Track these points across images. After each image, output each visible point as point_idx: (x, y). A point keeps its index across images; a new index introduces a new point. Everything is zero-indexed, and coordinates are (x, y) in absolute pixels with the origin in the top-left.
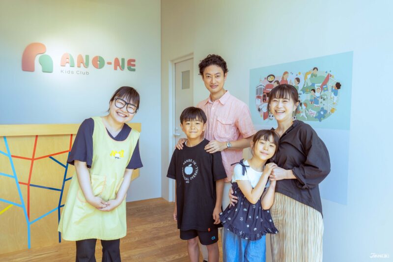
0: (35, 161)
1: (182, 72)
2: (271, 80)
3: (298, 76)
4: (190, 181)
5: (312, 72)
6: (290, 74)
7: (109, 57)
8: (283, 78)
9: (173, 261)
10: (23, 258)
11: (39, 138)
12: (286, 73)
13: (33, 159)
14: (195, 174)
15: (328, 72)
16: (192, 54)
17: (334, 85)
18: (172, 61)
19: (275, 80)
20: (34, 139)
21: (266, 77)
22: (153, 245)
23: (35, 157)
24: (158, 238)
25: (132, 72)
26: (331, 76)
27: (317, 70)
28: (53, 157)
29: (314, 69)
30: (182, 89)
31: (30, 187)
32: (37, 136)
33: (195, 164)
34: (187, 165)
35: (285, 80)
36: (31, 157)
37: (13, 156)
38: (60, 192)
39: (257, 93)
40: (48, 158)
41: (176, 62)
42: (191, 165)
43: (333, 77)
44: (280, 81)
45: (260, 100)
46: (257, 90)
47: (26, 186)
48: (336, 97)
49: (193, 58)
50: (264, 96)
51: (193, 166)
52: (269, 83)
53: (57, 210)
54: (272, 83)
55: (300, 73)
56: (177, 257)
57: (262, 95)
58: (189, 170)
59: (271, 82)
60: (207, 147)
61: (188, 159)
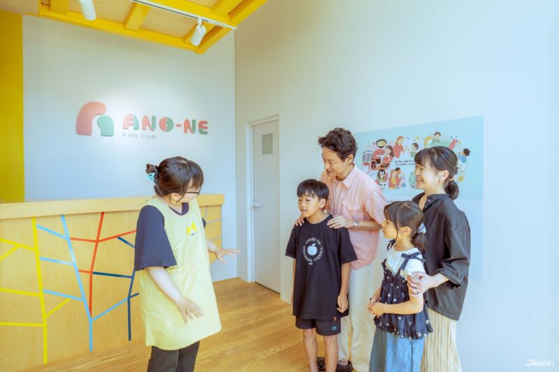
0: (99, 244)
1: (263, 136)
2: (381, 145)
3: (417, 142)
4: (313, 262)
5: (434, 137)
6: (405, 140)
7: (178, 119)
8: (397, 143)
9: (274, 355)
10: (86, 365)
11: (105, 215)
12: (400, 138)
13: (97, 241)
14: (320, 255)
15: (454, 137)
16: (278, 115)
17: (462, 151)
18: (250, 123)
19: (387, 145)
20: (100, 216)
21: (375, 142)
22: (245, 336)
23: (100, 239)
24: (249, 327)
25: (205, 136)
26: (457, 141)
27: (440, 134)
28: (121, 237)
29: (436, 134)
30: (263, 153)
31: (94, 275)
32: (103, 213)
33: (319, 243)
34: (310, 244)
35: (399, 145)
36: (95, 239)
37: (72, 239)
38: (130, 279)
39: (364, 160)
40: (117, 239)
41: (254, 124)
42: (314, 244)
43: (460, 143)
44: (393, 147)
45: (367, 167)
46: (364, 156)
47: (88, 275)
48: (464, 164)
49: (278, 120)
50: (373, 163)
51: (317, 246)
52: (379, 148)
53: (127, 302)
54: (384, 148)
55: (418, 138)
56: (278, 350)
57: (370, 162)
58: (312, 250)
59: (381, 147)
60: (330, 222)
61: (311, 237)
